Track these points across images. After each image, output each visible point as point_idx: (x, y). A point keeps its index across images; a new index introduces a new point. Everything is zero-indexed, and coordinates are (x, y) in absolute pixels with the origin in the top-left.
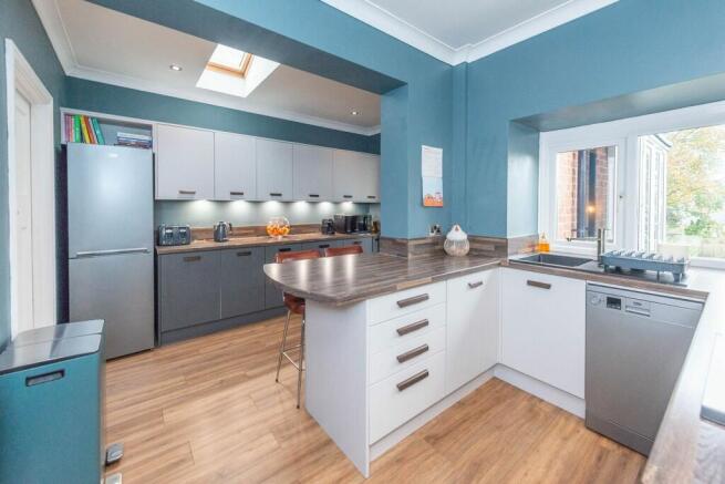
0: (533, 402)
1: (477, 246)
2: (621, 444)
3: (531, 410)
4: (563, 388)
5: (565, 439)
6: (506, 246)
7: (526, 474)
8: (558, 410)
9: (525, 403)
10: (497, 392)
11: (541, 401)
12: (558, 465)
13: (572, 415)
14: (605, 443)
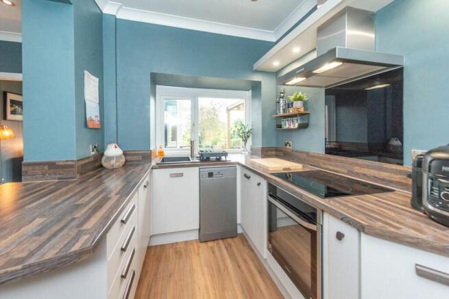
0: (174, 247)
1: (129, 158)
2: (214, 240)
3: (177, 252)
4: (190, 229)
5: (198, 254)
6: (151, 156)
7: (199, 288)
8: (186, 243)
9: (171, 250)
10: (154, 255)
11: (177, 243)
12: (205, 269)
13: (192, 241)
14: (210, 244)
